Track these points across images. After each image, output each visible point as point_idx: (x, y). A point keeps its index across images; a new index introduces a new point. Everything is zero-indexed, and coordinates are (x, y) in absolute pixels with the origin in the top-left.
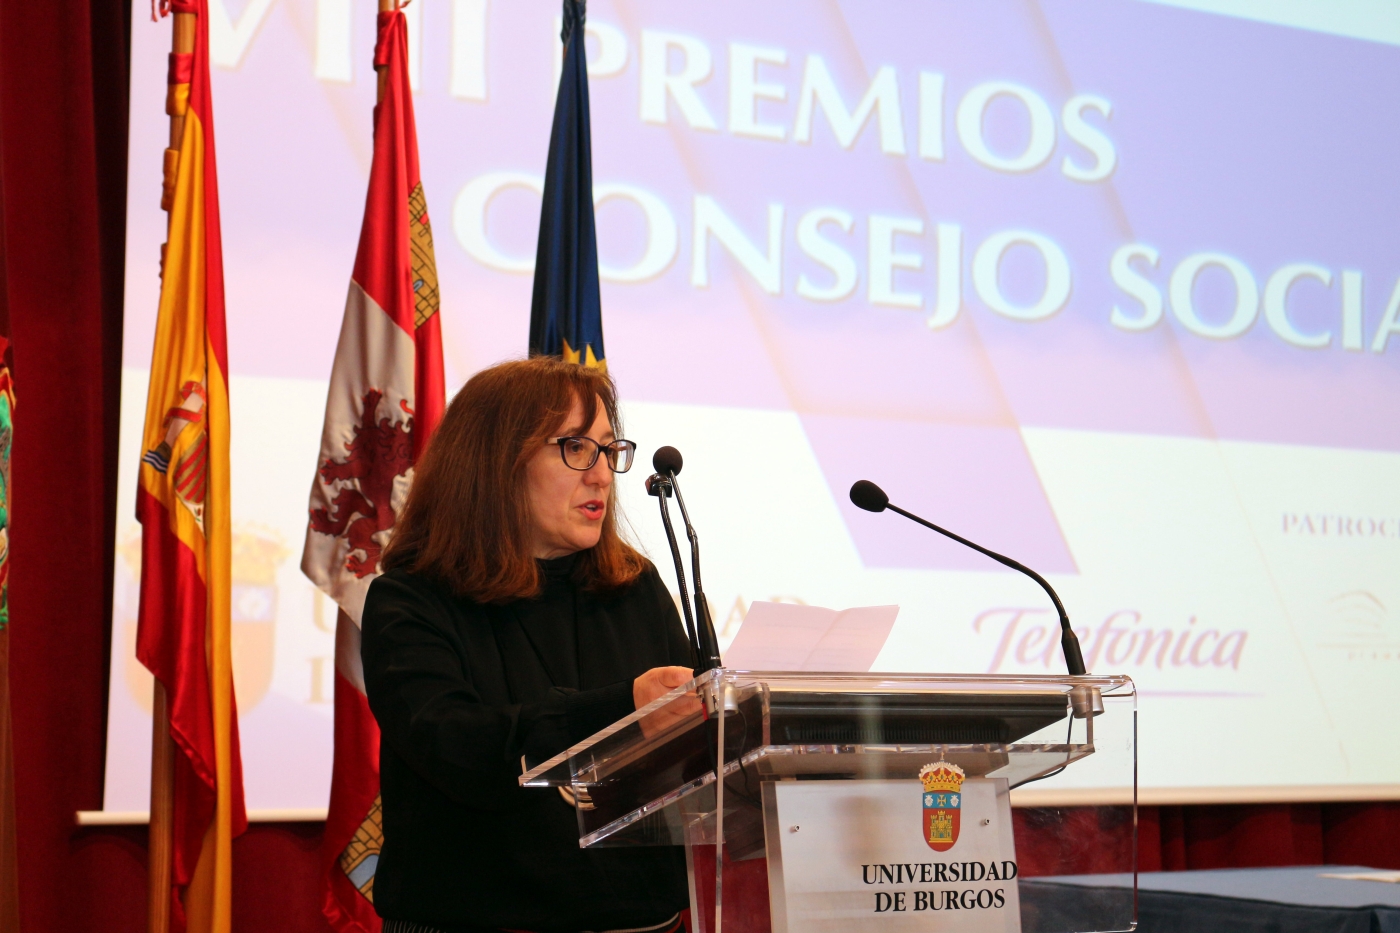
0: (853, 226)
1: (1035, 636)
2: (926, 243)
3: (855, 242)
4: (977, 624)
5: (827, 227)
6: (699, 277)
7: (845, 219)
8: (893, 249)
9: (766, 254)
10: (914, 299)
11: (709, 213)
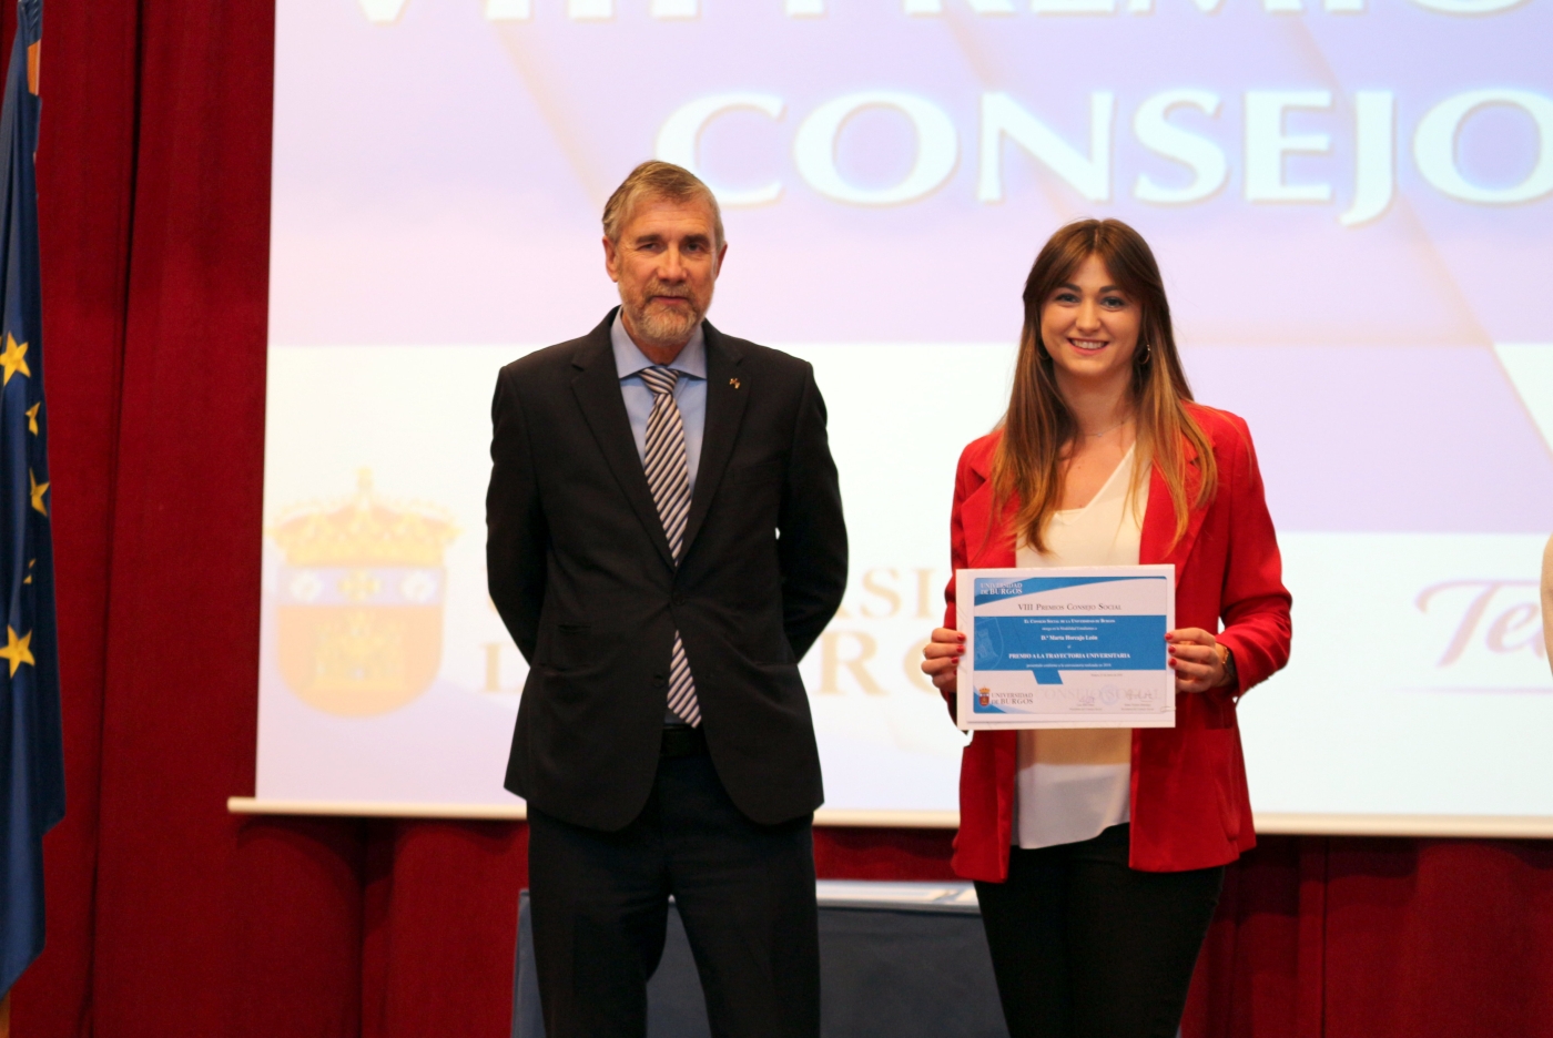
0: (1219, 109)
1: (1521, 615)
2: (1340, 119)
3: (1227, 128)
4: (1422, 601)
5: (1180, 114)
6: (989, 188)
7: (1208, 101)
8: (1284, 131)
9: (1088, 153)
10: (1320, 191)
11: (1002, 112)
